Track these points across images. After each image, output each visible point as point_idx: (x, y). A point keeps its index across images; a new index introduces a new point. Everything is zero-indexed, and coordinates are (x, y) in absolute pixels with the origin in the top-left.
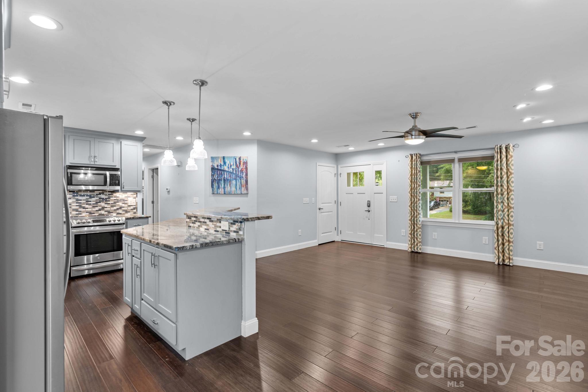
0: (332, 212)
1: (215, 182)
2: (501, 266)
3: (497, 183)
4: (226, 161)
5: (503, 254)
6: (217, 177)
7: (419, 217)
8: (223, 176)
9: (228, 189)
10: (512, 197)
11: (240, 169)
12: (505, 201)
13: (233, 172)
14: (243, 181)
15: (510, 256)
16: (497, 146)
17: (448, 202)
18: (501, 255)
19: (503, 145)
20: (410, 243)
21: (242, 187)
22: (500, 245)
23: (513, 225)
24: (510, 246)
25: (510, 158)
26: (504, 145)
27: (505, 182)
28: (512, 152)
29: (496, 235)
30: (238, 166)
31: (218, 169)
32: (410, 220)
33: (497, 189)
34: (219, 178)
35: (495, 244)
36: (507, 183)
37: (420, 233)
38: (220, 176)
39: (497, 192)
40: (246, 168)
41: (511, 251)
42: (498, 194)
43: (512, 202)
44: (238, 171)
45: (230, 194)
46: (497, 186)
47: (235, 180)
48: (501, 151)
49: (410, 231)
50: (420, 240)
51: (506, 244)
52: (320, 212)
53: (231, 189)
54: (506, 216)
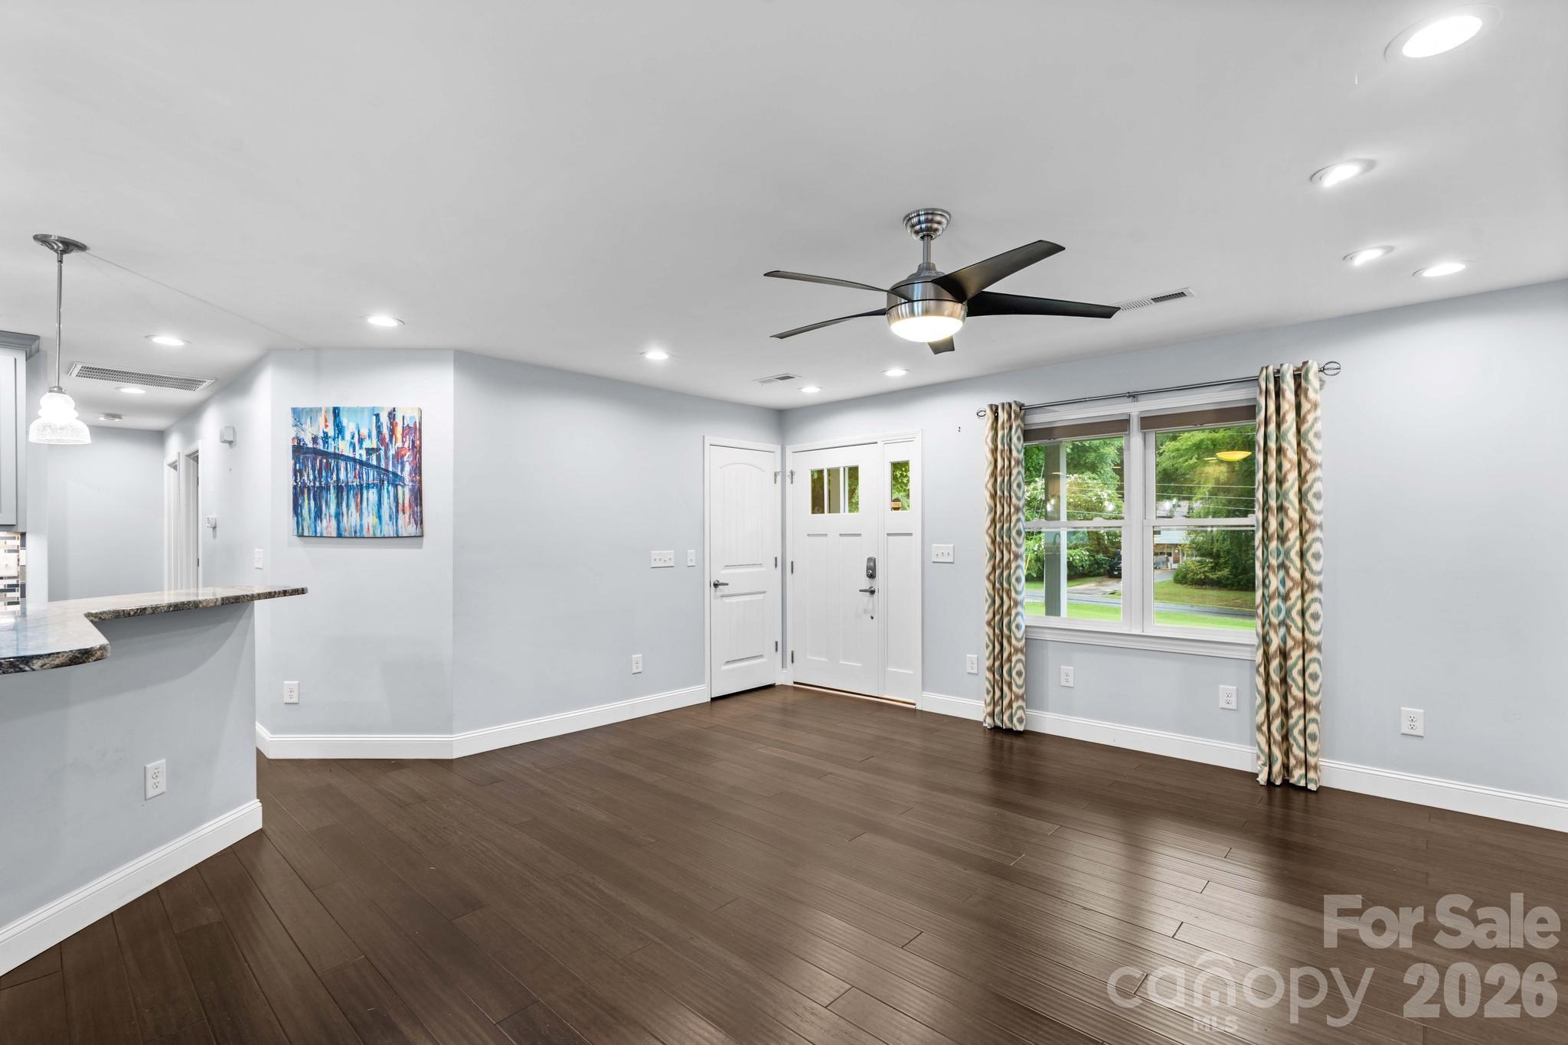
0: (764, 592)
1: (306, 496)
2: (1278, 790)
3: (1266, 502)
4: (345, 421)
5: (1285, 746)
6: (311, 477)
7: (1017, 614)
8: (334, 476)
9: (351, 520)
10: (1317, 547)
11: (392, 452)
12: (1292, 561)
13: (368, 459)
14: (404, 494)
15: (1308, 756)
16: (1264, 371)
17: (1170, 558)
18: (1276, 751)
19: (1285, 367)
20: (988, 699)
21: (401, 513)
22: (1276, 715)
23: (1319, 647)
24: (1309, 720)
25: (1309, 412)
26: (1289, 367)
27: (1293, 496)
28: (1316, 391)
29: (1260, 682)
30: (387, 440)
31: (316, 452)
32: (989, 624)
33: (1265, 520)
34: (320, 482)
35: (1257, 713)
36: (1300, 502)
37: (1020, 666)
38: (324, 474)
39: (1265, 529)
40: (417, 450)
41: (1314, 738)
42: (1266, 540)
43: (1316, 566)
44: (387, 457)
45: (357, 536)
46: (1266, 508)
47: (375, 490)
48: (1279, 387)
49: (988, 658)
50: (1020, 692)
51: (1297, 713)
52: (719, 593)
53: (361, 520)
54: (1295, 614)
